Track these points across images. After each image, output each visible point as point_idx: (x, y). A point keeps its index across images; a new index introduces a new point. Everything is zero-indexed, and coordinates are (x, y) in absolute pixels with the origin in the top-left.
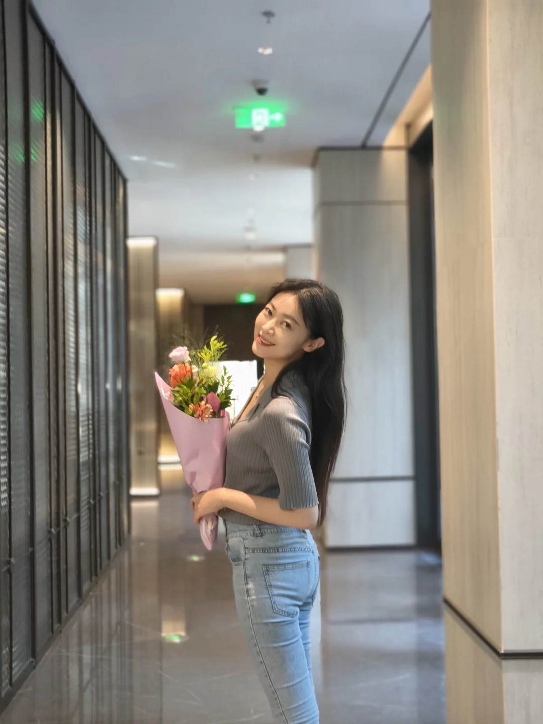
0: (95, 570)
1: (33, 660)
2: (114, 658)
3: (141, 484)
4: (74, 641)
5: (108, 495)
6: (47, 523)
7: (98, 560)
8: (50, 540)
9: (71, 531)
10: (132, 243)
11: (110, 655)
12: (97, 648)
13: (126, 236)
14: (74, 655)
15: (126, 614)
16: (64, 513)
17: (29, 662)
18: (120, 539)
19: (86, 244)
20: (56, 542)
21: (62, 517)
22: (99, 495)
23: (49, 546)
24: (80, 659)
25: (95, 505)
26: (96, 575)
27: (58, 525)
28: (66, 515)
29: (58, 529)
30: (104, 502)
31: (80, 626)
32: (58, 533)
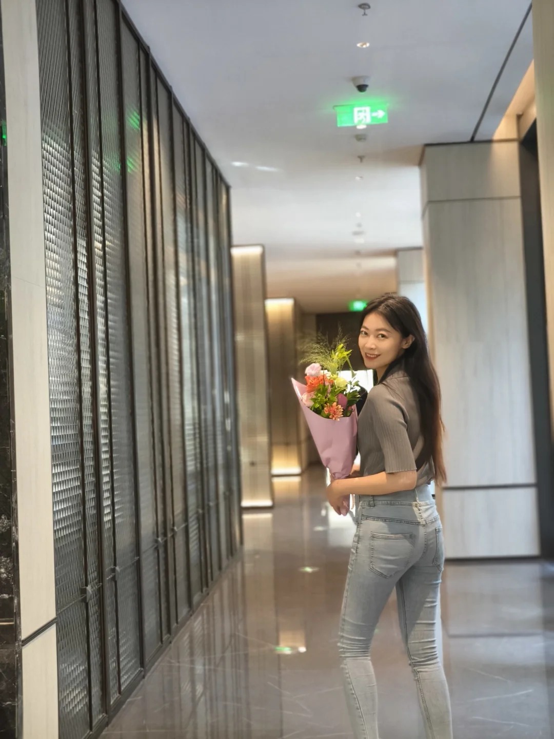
0: (206, 581)
1: (142, 669)
2: (228, 670)
3: (253, 496)
4: (185, 651)
5: (217, 505)
6: (153, 533)
7: (209, 571)
8: (157, 549)
9: (180, 540)
10: (236, 252)
11: (224, 667)
12: (210, 660)
13: (230, 245)
14: (185, 665)
15: (240, 627)
16: (172, 523)
17: (137, 671)
18: (232, 550)
19: (187, 252)
20: (164, 550)
21: (169, 526)
22: (208, 505)
23: (156, 555)
24: (192, 670)
25: (203, 515)
26: (207, 586)
27: (165, 534)
28: (173, 525)
29: (165, 539)
30: (213, 512)
31: (191, 638)
32: (166, 542)
